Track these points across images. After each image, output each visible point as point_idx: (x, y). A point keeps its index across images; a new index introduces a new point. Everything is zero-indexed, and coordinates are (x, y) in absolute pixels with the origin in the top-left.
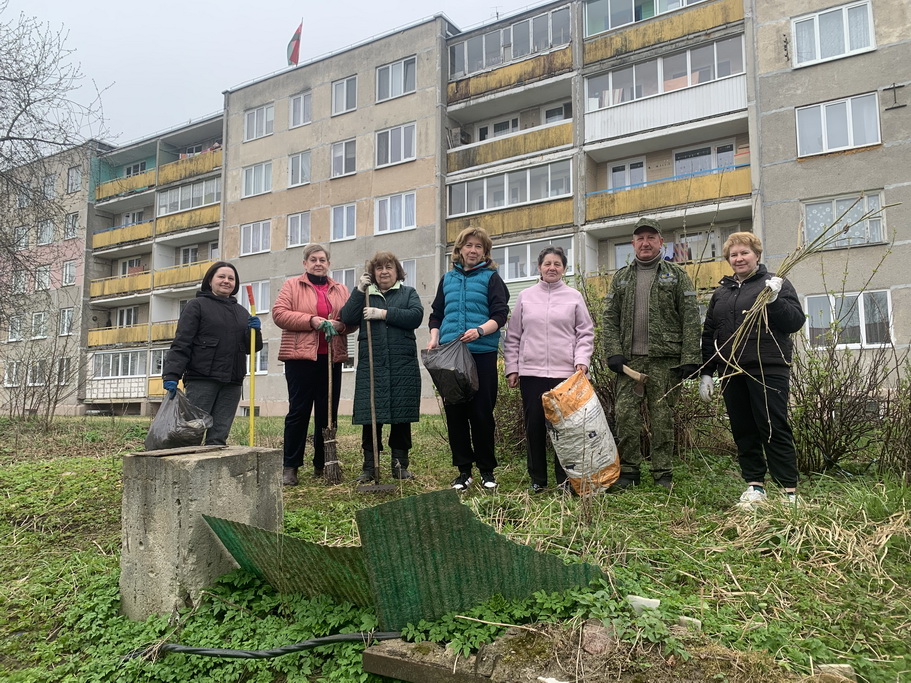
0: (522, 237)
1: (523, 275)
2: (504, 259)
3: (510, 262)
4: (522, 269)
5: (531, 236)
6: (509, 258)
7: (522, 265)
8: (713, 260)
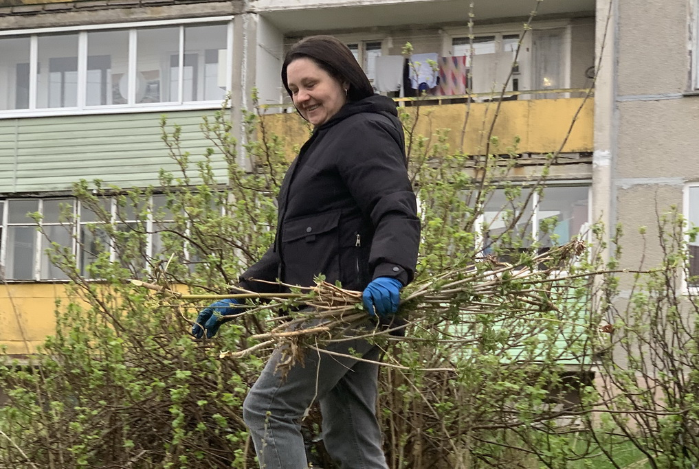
0: (120, 13)
1: (119, 99)
2: (76, 60)
3: (90, 66)
4: (116, 86)
5: (138, 13)
6: (89, 58)
7: (117, 77)
8: (514, 98)
